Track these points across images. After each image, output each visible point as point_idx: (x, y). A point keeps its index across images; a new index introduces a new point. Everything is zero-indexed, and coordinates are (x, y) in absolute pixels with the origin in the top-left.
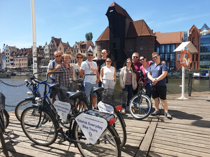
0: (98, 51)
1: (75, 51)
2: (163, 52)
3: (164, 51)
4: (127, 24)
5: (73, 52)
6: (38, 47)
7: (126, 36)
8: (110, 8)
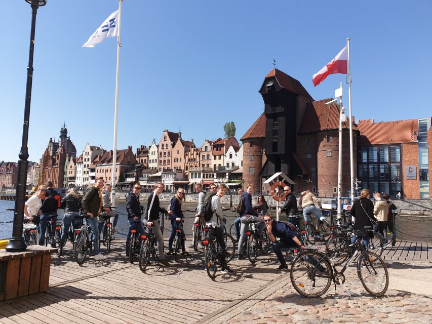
0: (245, 157)
1: (203, 156)
2: (376, 161)
3: (377, 158)
4: (300, 107)
5: (199, 157)
6: (140, 147)
7: (297, 130)
8: (267, 80)
